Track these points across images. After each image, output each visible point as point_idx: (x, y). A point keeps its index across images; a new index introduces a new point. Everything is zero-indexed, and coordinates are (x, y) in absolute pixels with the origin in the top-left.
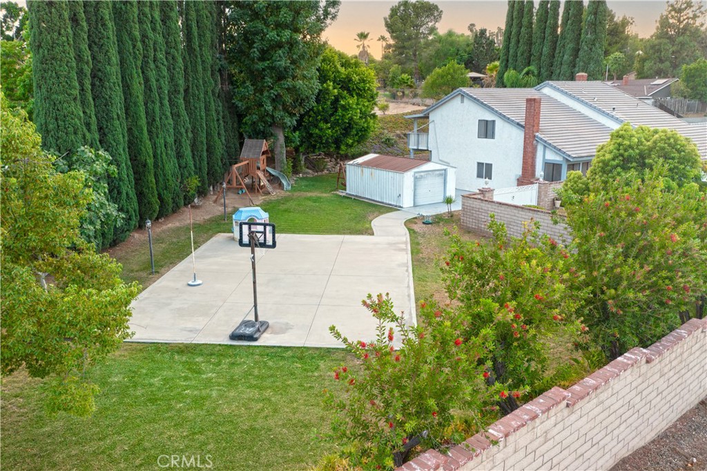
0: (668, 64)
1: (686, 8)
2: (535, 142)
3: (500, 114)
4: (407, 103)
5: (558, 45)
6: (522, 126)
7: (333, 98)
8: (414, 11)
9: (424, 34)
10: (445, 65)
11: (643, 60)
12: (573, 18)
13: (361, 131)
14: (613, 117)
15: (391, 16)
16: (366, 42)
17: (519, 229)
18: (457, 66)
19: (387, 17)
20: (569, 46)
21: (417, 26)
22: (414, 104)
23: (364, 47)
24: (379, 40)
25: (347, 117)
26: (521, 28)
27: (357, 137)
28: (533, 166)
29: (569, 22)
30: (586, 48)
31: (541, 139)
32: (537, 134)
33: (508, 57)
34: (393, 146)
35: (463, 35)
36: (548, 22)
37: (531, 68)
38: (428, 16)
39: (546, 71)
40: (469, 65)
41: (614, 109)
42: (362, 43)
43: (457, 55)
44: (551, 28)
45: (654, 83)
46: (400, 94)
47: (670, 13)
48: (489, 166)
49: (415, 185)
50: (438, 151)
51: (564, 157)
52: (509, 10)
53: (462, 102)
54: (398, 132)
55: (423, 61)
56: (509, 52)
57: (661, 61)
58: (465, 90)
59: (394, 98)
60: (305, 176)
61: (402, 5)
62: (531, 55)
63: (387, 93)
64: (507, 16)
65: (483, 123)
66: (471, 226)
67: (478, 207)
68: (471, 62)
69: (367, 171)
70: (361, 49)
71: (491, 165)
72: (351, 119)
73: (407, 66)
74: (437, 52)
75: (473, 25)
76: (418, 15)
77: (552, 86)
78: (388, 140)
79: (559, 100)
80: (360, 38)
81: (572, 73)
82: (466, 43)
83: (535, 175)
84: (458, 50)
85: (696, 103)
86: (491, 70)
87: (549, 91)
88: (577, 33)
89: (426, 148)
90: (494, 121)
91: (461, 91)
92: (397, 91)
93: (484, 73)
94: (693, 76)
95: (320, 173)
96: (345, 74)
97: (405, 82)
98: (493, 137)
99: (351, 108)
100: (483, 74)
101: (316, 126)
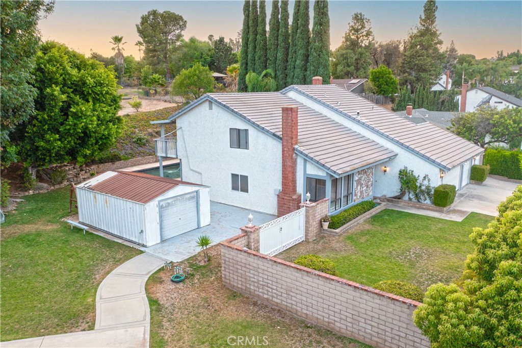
0: (353, 68)
1: (361, 28)
2: (294, 155)
3: (254, 123)
4: (159, 100)
5: (290, 51)
6: (278, 137)
7: (61, 104)
8: (162, 20)
9: (172, 40)
10: (191, 67)
11: (336, 65)
12: (302, 28)
13: (101, 138)
14: (359, 121)
15: (142, 23)
16: (121, 46)
17: (305, 299)
18: (202, 68)
19: (139, 24)
20: (300, 52)
21: (166, 33)
22: (165, 101)
23: (119, 49)
24: (137, 44)
25: (80, 126)
26: (256, 35)
27: (97, 146)
28: (294, 181)
29: (298, 31)
30: (315, 54)
31: (301, 153)
32: (296, 147)
33: (247, 60)
34: (144, 145)
35: (205, 42)
36: (280, 30)
37: (269, 71)
38: (174, 25)
39: (282, 74)
40: (212, 66)
41: (358, 113)
42: (116, 45)
43: (201, 58)
44: (283, 36)
45: (351, 82)
46: (152, 92)
47: (351, 32)
48: (245, 179)
49: (161, 217)
50: (188, 159)
51: (327, 173)
52: (245, 19)
53: (211, 108)
54: (150, 130)
55: (173, 63)
56: (247, 56)
57: (348, 66)
58: (212, 95)
59: (148, 96)
60: (37, 192)
61: (151, 14)
62: (267, 59)
63: (141, 90)
64: (244, 24)
65: (235, 133)
66: (235, 284)
67: (244, 261)
68: (213, 64)
69: (101, 198)
70: (116, 51)
71: (247, 177)
72: (86, 128)
73: (159, 67)
74: (185, 55)
75: (211, 36)
76: (165, 24)
77: (297, 90)
78: (140, 139)
79: (305, 104)
80: (115, 41)
81: (304, 76)
82: (207, 48)
83: (296, 191)
84: (202, 54)
85: (381, 97)
86: (231, 71)
87: (294, 95)
88: (306, 41)
89: (175, 156)
90: (246, 131)
91: (208, 97)
92: (150, 89)
93: (226, 74)
94: (378, 77)
95: (57, 187)
96: (78, 77)
97: (156, 81)
98: (247, 148)
99: (85, 115)
100: (224, 74)
101: (42, 138)
